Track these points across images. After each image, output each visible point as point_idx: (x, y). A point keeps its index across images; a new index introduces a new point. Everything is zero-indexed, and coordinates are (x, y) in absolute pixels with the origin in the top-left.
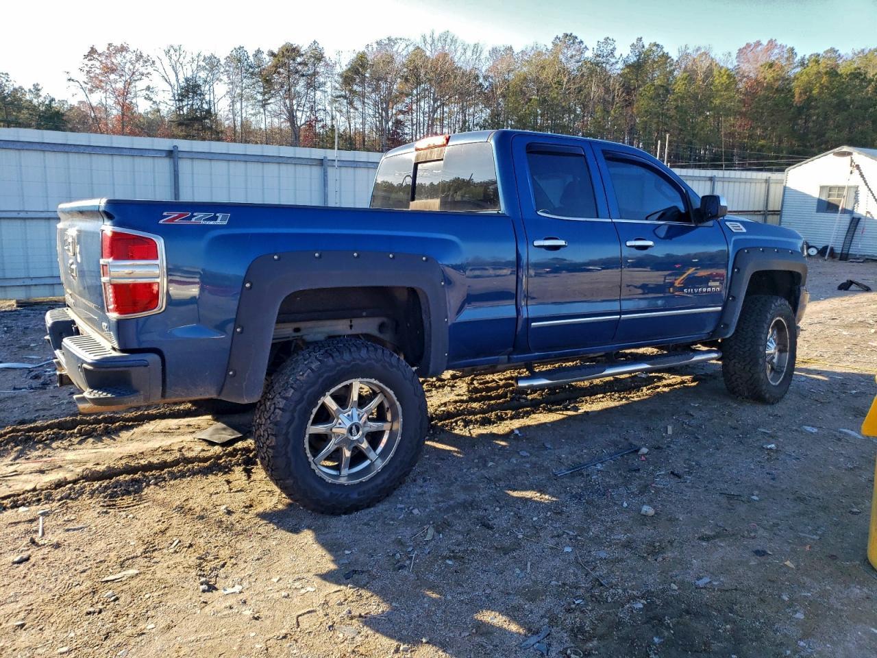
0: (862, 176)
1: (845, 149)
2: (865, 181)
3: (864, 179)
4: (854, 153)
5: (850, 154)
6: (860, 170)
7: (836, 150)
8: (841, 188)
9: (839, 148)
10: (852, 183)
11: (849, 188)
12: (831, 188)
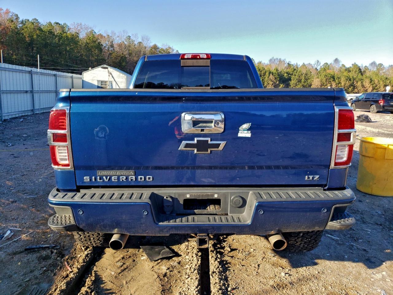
0: (113, 77)
1: (105, 66)
2: (114, 79)
3: (114, 78)
4: (109, 68)
5: (107, 68)
6: (112, 75)
7: (102, 66)
8: (106, 82)
9: (103, 65)
10: (110, 80)
11: (109, 81)
12: (102, 82)
